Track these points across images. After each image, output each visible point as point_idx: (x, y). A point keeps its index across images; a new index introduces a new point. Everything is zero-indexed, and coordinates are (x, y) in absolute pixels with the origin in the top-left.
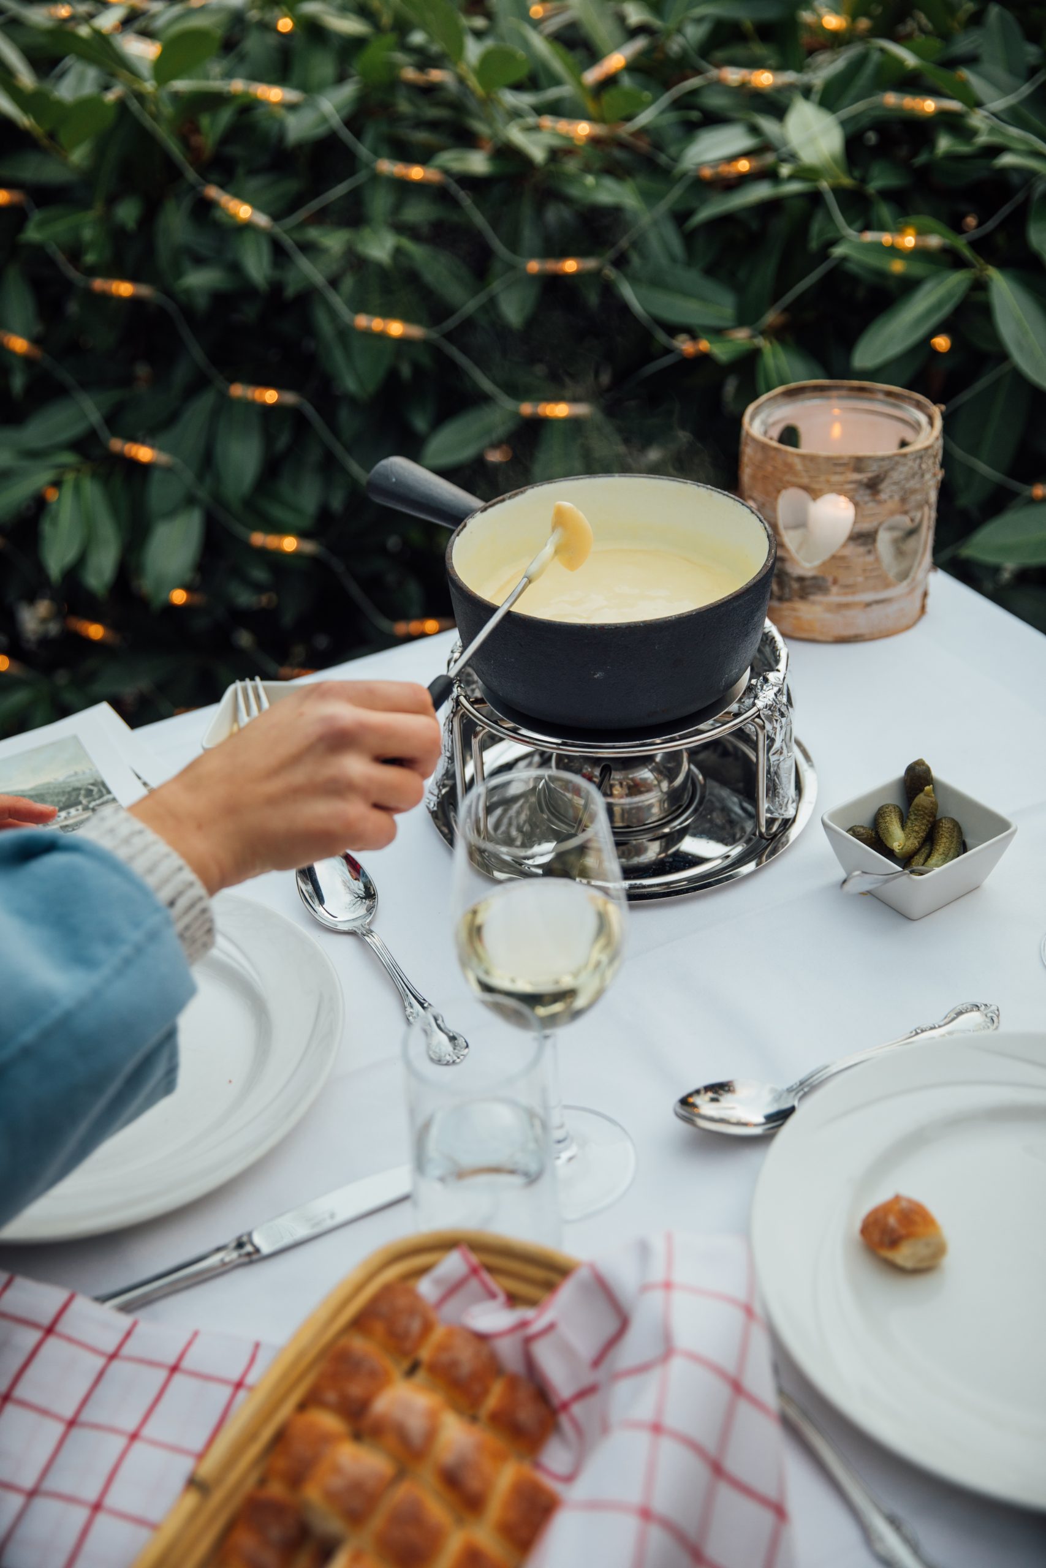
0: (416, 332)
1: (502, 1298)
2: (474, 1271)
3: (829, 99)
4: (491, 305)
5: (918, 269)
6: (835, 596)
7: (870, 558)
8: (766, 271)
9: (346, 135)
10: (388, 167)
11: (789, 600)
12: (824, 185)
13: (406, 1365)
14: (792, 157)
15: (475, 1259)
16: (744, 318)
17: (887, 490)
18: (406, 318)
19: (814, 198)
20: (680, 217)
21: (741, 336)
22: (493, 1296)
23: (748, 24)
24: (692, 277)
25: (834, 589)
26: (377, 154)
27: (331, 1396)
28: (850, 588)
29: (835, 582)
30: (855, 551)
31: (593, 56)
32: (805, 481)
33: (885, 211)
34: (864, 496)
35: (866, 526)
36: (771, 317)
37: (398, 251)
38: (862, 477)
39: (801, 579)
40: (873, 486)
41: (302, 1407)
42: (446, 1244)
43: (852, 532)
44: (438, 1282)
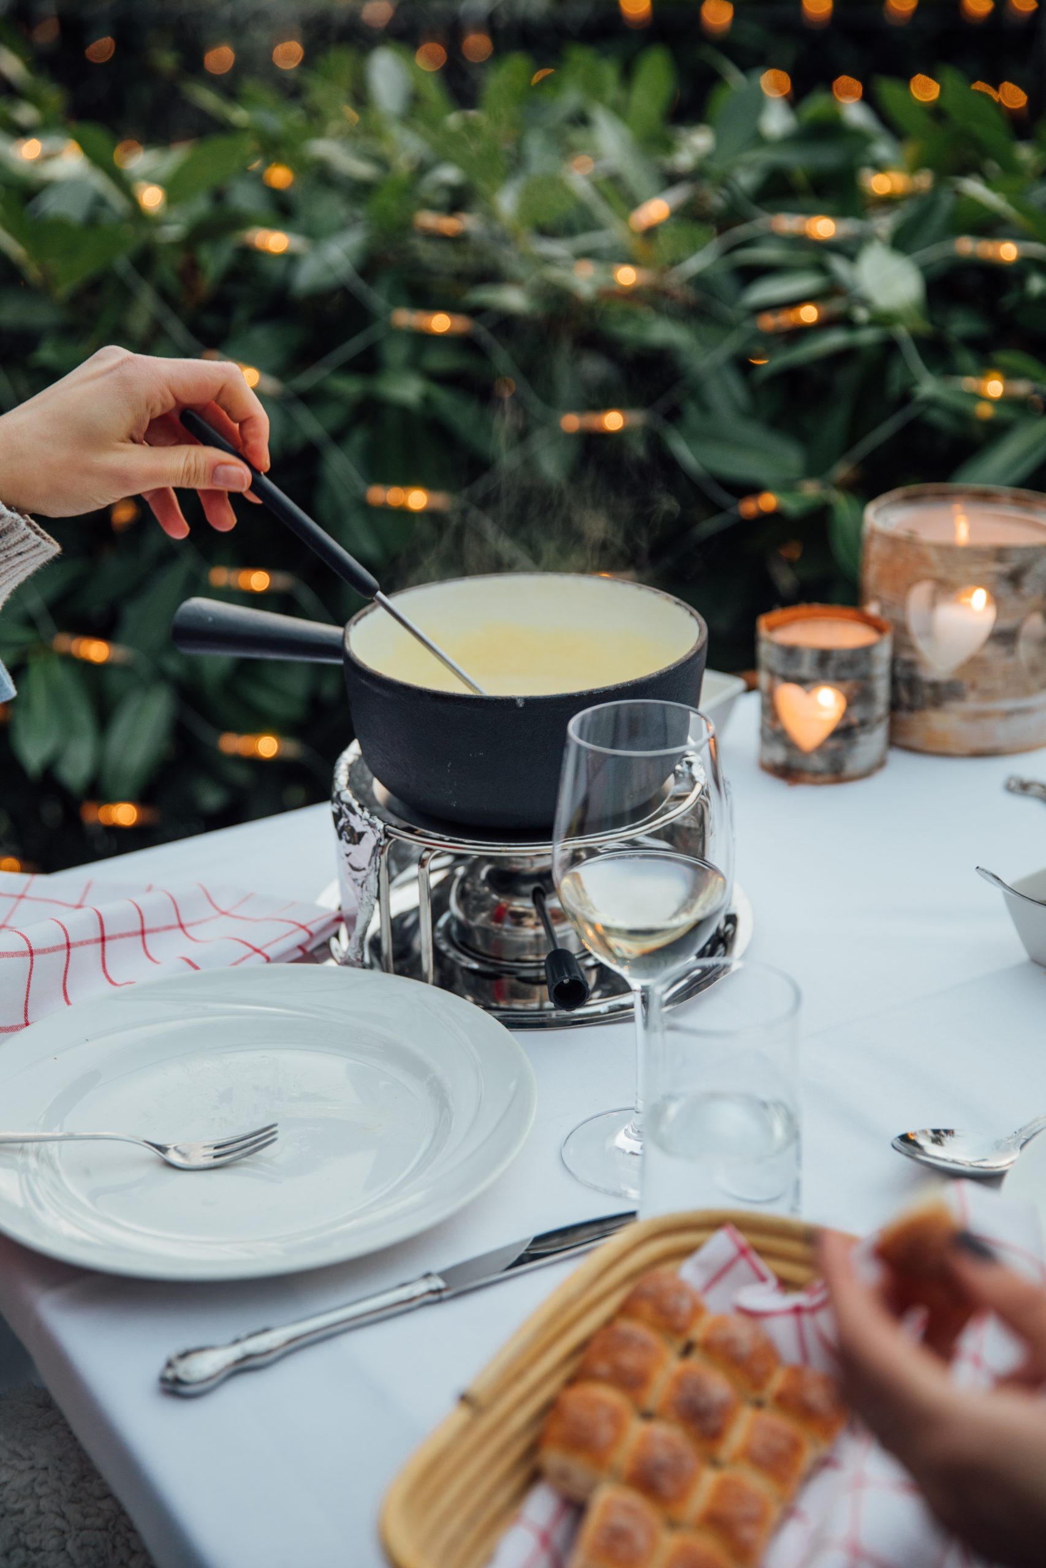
0: (441, 501)
1: (772, 1282)
2: (743, 1252)
3: (901, 243)
4: (529, 463)
5: (1008, 414)
6: (972, 704)
7: (1010, 661)
8: (836, 421)
9: (360, 285)
10: (406, 318)
11: (921, 708)
12: (902, 331)
13: (679, 1344)
14: (865, 302)
15: (743, 1239)
16: (815, 469)
17: (1030, 584)
18: (429, 485)
19: (890, 347)
20: (742, 365)
21: (811, 490)
22: (762, 1279)
23: (800, 176)
24: (753, 432)
25: (972, 696)
26: (395, 303)
27: (602, 1367)
28: (988, 694)
29: (973, 687)
30: (994, 652)
31: (632, 202)
32: (940, 572)
33: (966, 359)
34: (1004, 589)
35: (1007, 623)
36: (842, 470)
37: (427, 400)
38: (1005, 568)
39: (935, 685)
40: (1015, 578)
41: (572, 1382)
42: (713, 1223)
43: (993, 630)
44: (702, 1266)
